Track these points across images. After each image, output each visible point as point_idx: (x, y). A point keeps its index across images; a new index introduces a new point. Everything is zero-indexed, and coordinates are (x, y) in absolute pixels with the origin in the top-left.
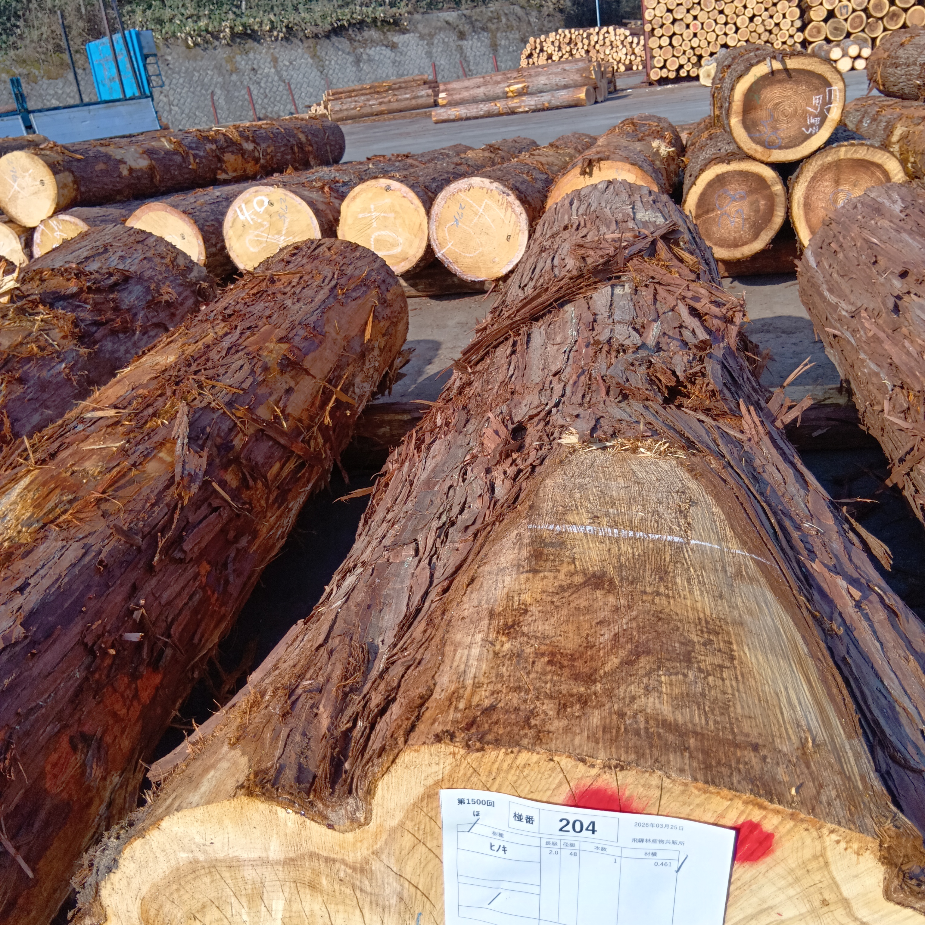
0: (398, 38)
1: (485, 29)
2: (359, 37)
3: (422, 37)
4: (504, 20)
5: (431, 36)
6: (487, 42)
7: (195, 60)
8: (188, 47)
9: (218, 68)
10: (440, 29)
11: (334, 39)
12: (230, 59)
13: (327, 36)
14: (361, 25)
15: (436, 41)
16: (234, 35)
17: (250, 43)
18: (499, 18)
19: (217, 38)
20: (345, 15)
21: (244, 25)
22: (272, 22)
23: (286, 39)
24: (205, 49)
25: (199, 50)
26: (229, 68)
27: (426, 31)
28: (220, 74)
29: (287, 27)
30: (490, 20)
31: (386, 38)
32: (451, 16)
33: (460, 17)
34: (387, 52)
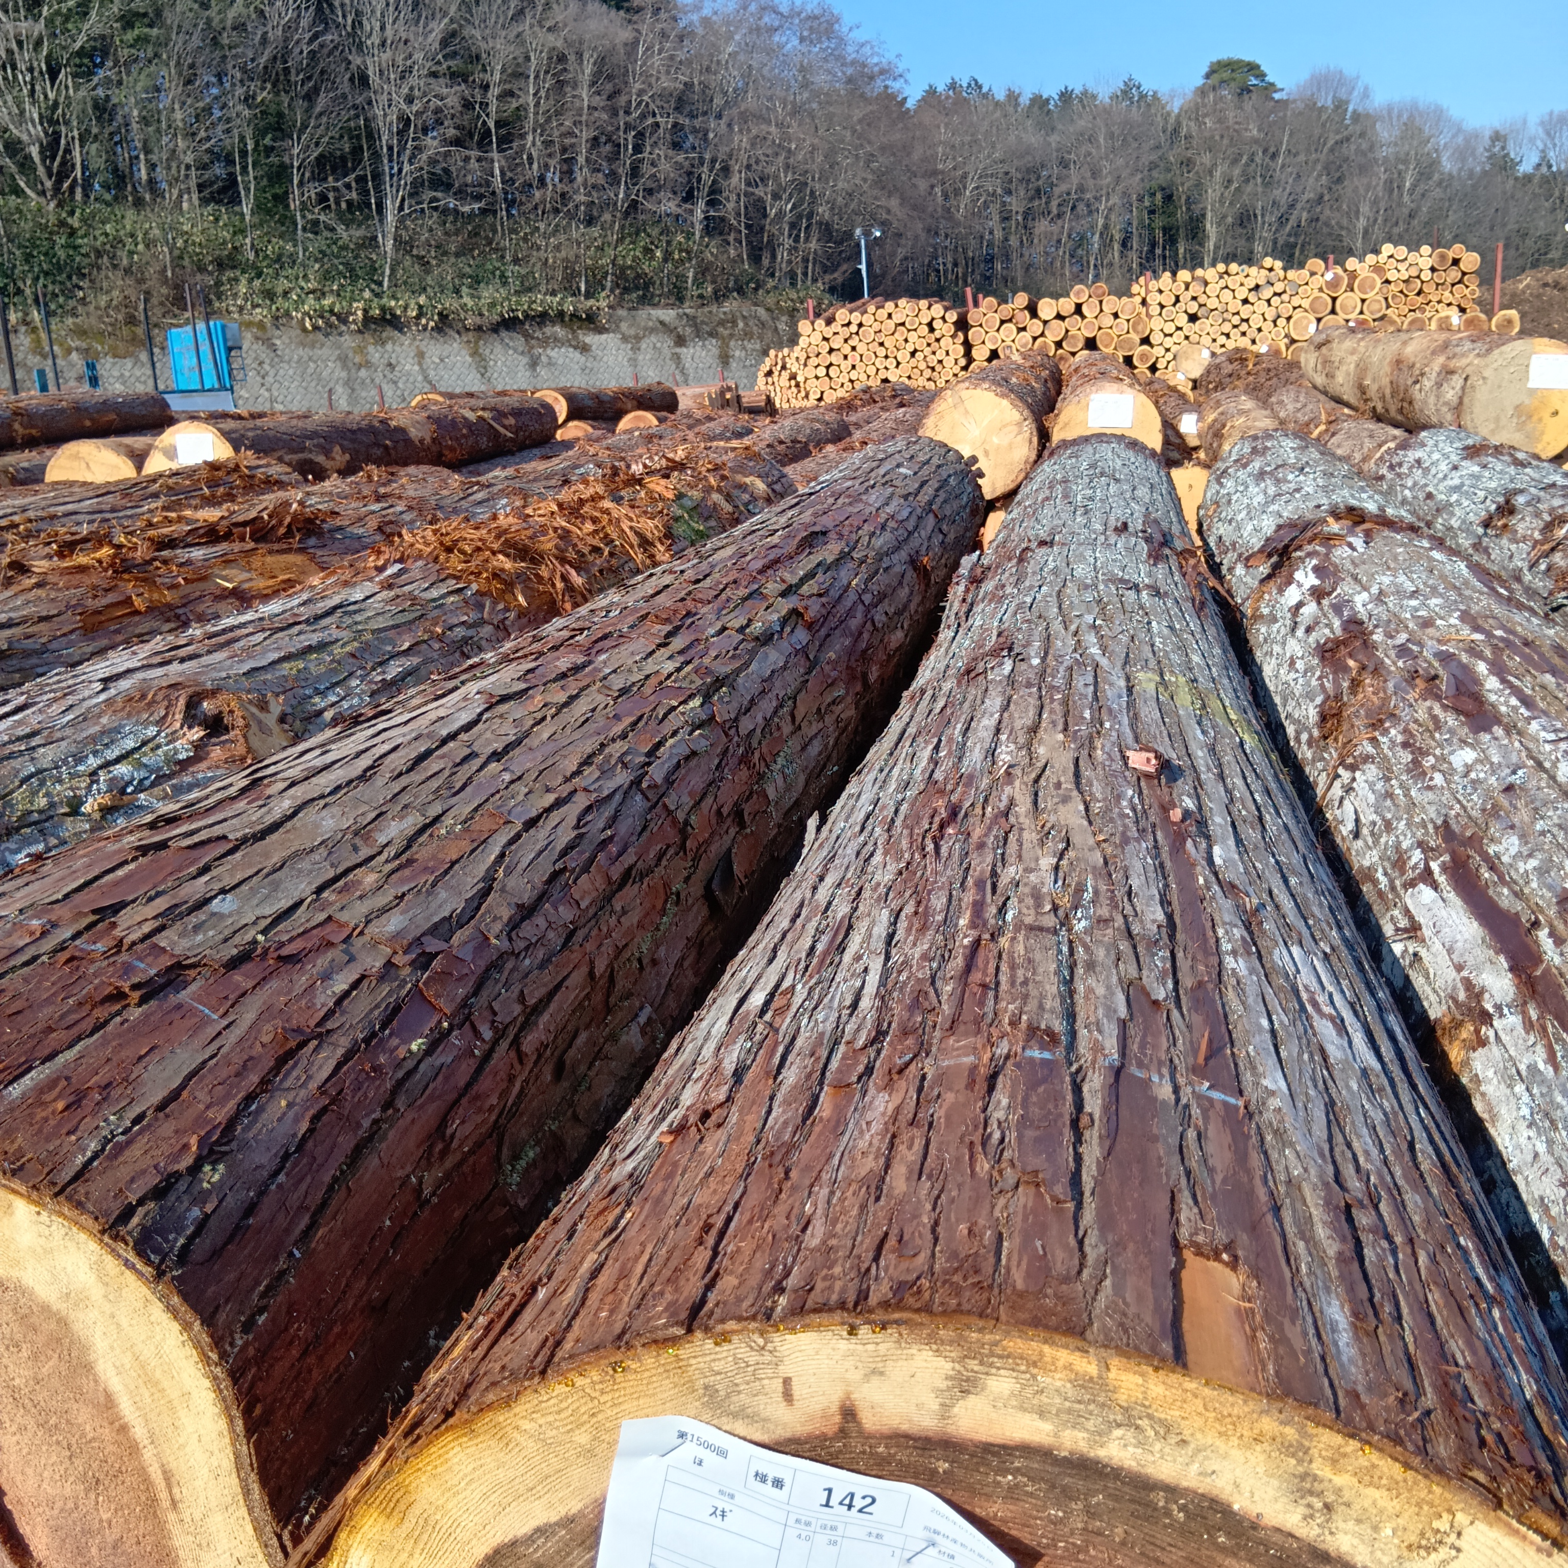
0: (591, 339)
1: (712, 334)
2: (538, 334)
3: (625, 339)
4: (741, 325)
5: (638, 338)
6: (715, 351)
7: (313, 347)
8: (304, 330)
9: (343, 360)
10: (652, 330)
11: (504, 334)
12: (361, 350)
13: (495, 329)
14: (542, 318)
15: (644, 346)
16: (368, 319)
17: (389, 332)
18: (734, 323)
19: (345, 322)
20: (522, 305)
21: (383, 309)
22: (420, 307)
23: (438, 329)
24: (327, 335)
25: (320, 336)
26: (357, 359)
27: (632, 332)
28: (345, 366)
29: (440, 314)
30: (722, 323)
31: (576, 338)
32: (668, 315)
33: (679, 317)
34: (576, 355)
